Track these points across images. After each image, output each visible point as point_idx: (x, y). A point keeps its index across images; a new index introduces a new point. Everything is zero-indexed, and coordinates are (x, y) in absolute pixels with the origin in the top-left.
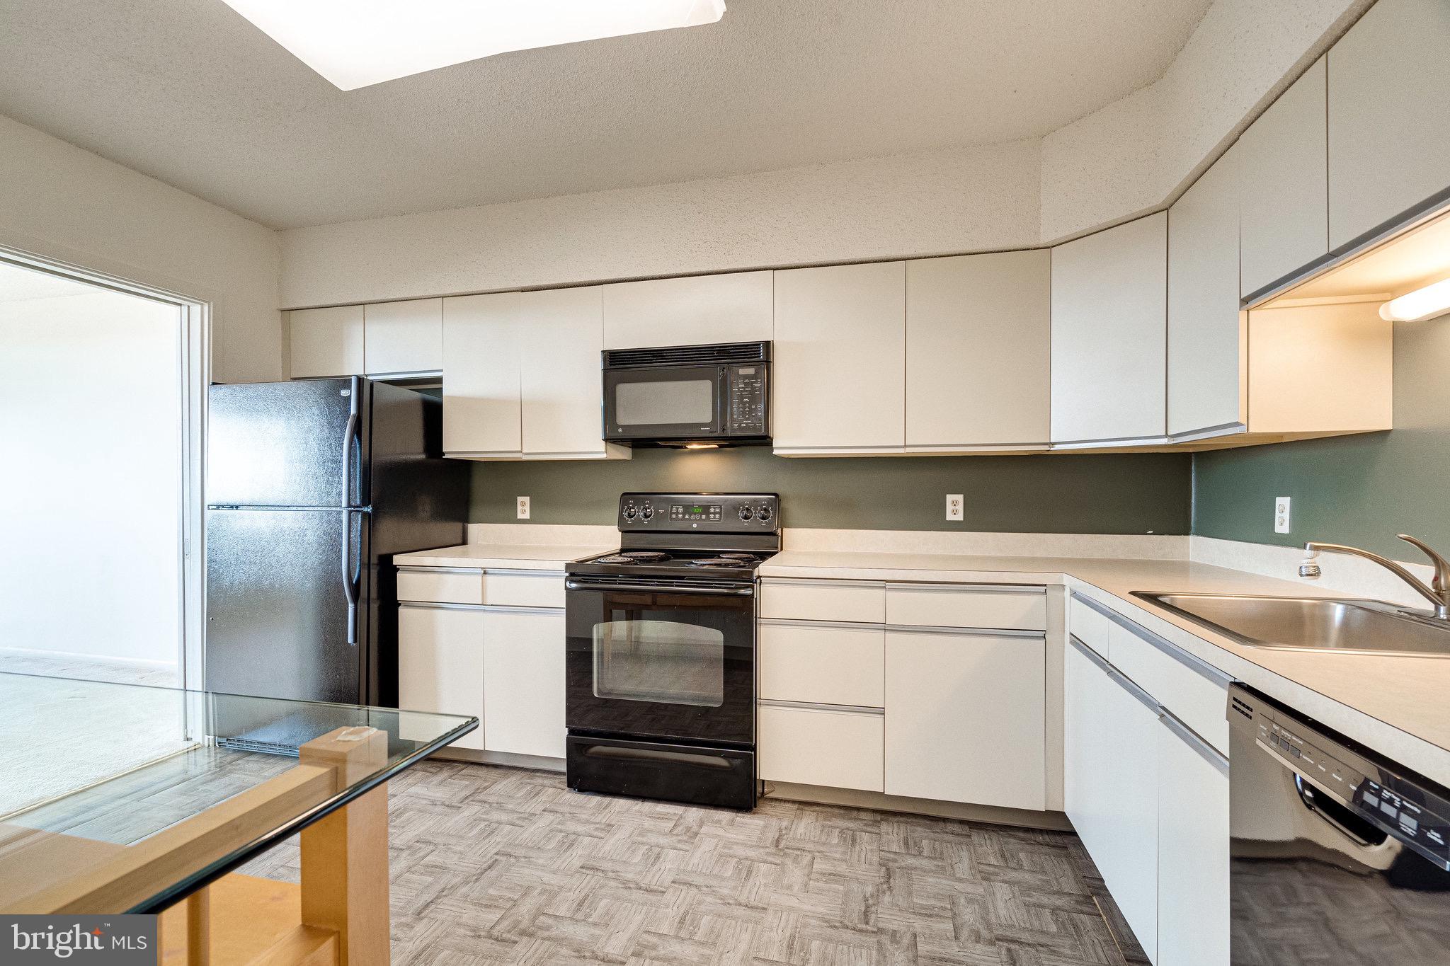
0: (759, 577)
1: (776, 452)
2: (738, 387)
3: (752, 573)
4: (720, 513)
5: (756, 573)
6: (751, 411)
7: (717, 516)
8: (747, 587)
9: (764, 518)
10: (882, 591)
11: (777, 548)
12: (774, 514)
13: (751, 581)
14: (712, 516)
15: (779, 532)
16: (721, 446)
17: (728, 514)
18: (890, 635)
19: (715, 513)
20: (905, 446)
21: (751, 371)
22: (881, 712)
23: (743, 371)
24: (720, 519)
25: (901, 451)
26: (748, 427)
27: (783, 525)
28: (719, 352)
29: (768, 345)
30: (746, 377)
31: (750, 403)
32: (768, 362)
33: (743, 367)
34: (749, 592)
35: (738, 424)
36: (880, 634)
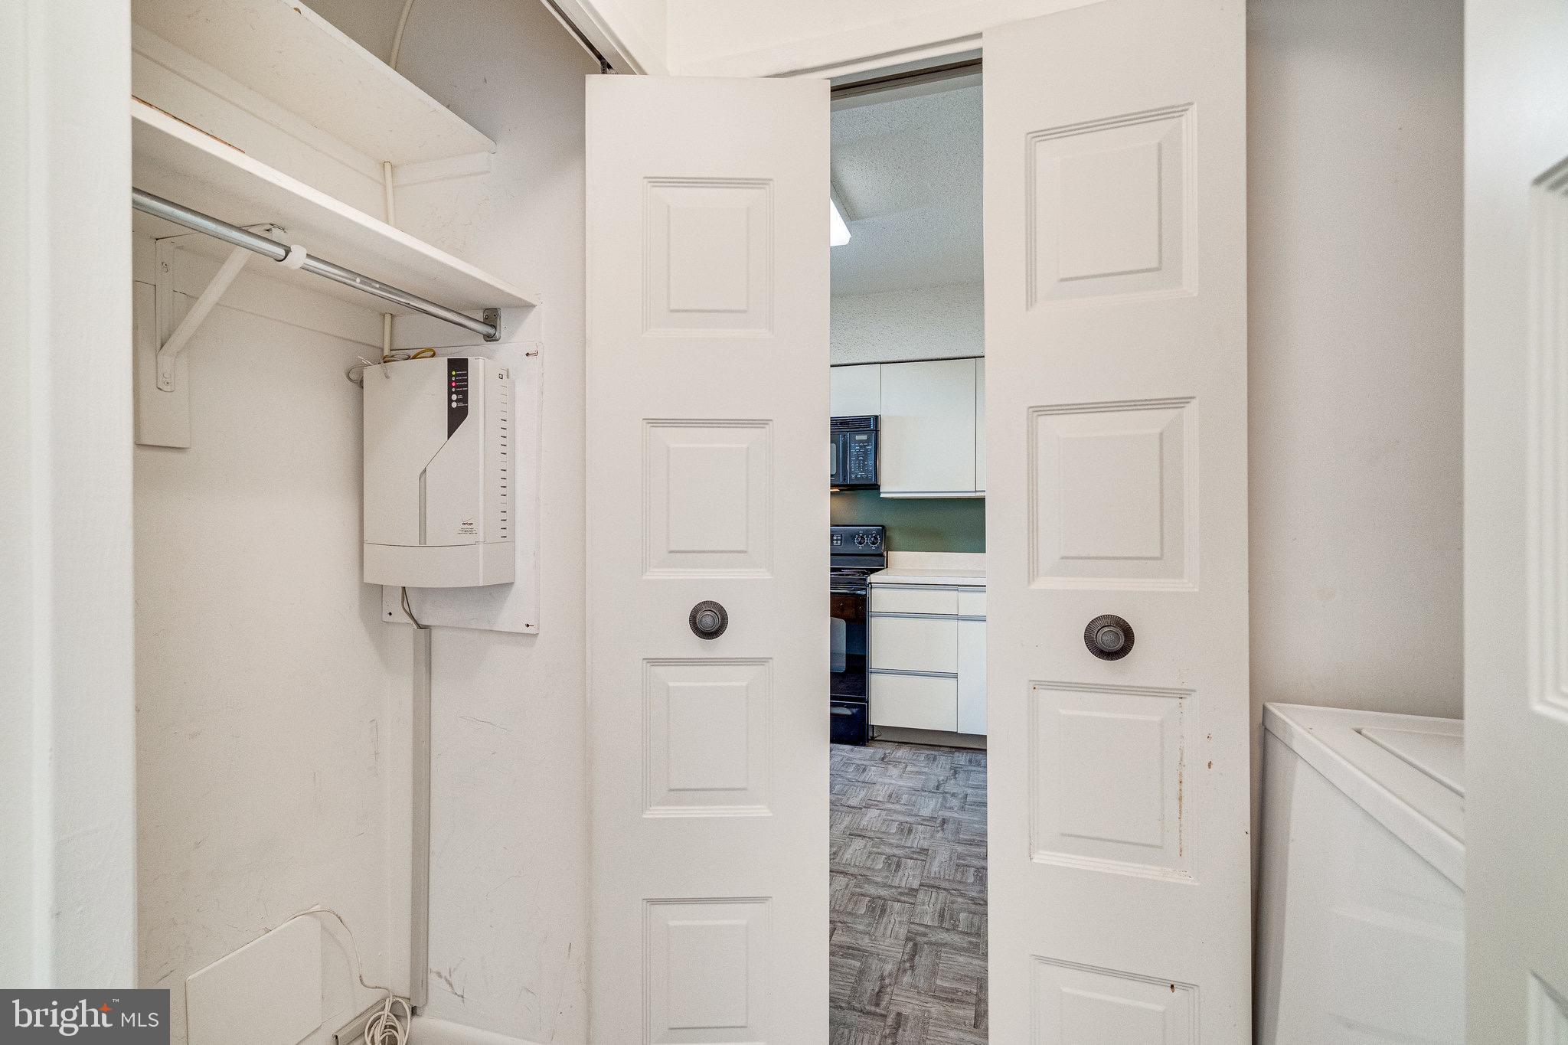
0: (870, 583)
1: (882, 495)
2: (855, 449)
3: (865, 580)
4: (841, 540)
5: (868, 581)
6: (864, 465)
7: (839, 542)
8: (863, 589)
9: (873, 543)
10: (956, 592)
11: (883, 566)
12: (881, 540)
13: (865, 585)
14: (835, 542)
15: (885, 554)
16: (841, 490)
17: (846, 541)
18: (961, 623)
19: (837, 540)
20: (976, 491)
21: (864, 437)
22: (955, 676)
23: (858, 438)
24: (841, 544)
25: (973, 495)
26: (862, 477)
27: (888, 549)
28: (841, 423)
29: (876, 418)
30: (861, 441)
31: (864, 461)
32: (876, 432)
33: (858, 434)
34: (863, 593)
35: (856, 474)
36: (955, 622)
